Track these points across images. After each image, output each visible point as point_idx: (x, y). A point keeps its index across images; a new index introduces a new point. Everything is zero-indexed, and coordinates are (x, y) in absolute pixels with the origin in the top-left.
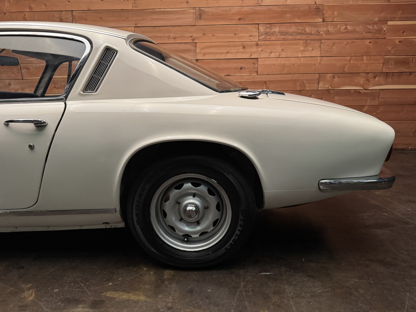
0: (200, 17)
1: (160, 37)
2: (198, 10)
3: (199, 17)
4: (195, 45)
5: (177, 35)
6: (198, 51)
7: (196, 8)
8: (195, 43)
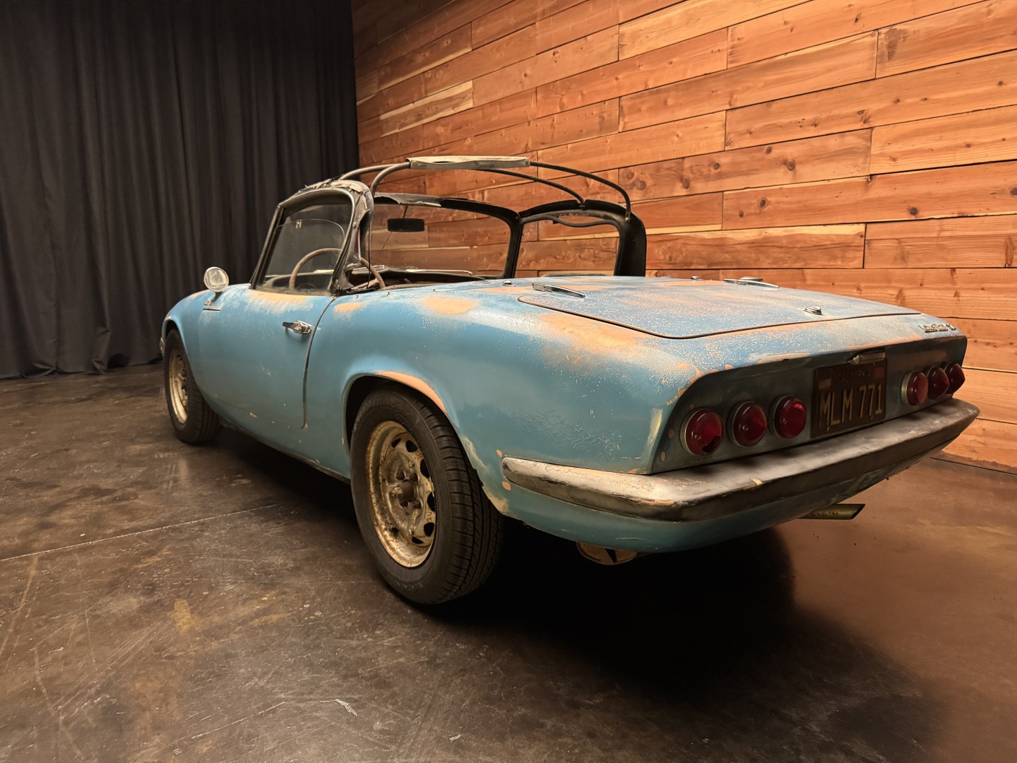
0: (889, 53)
1: (781, 127)
2: (885, 34)
3: (887, 54)
4: (869, 135)
5: (823, 116)
6: (874, 151)
7: (880, 31)
8: (870, 130)
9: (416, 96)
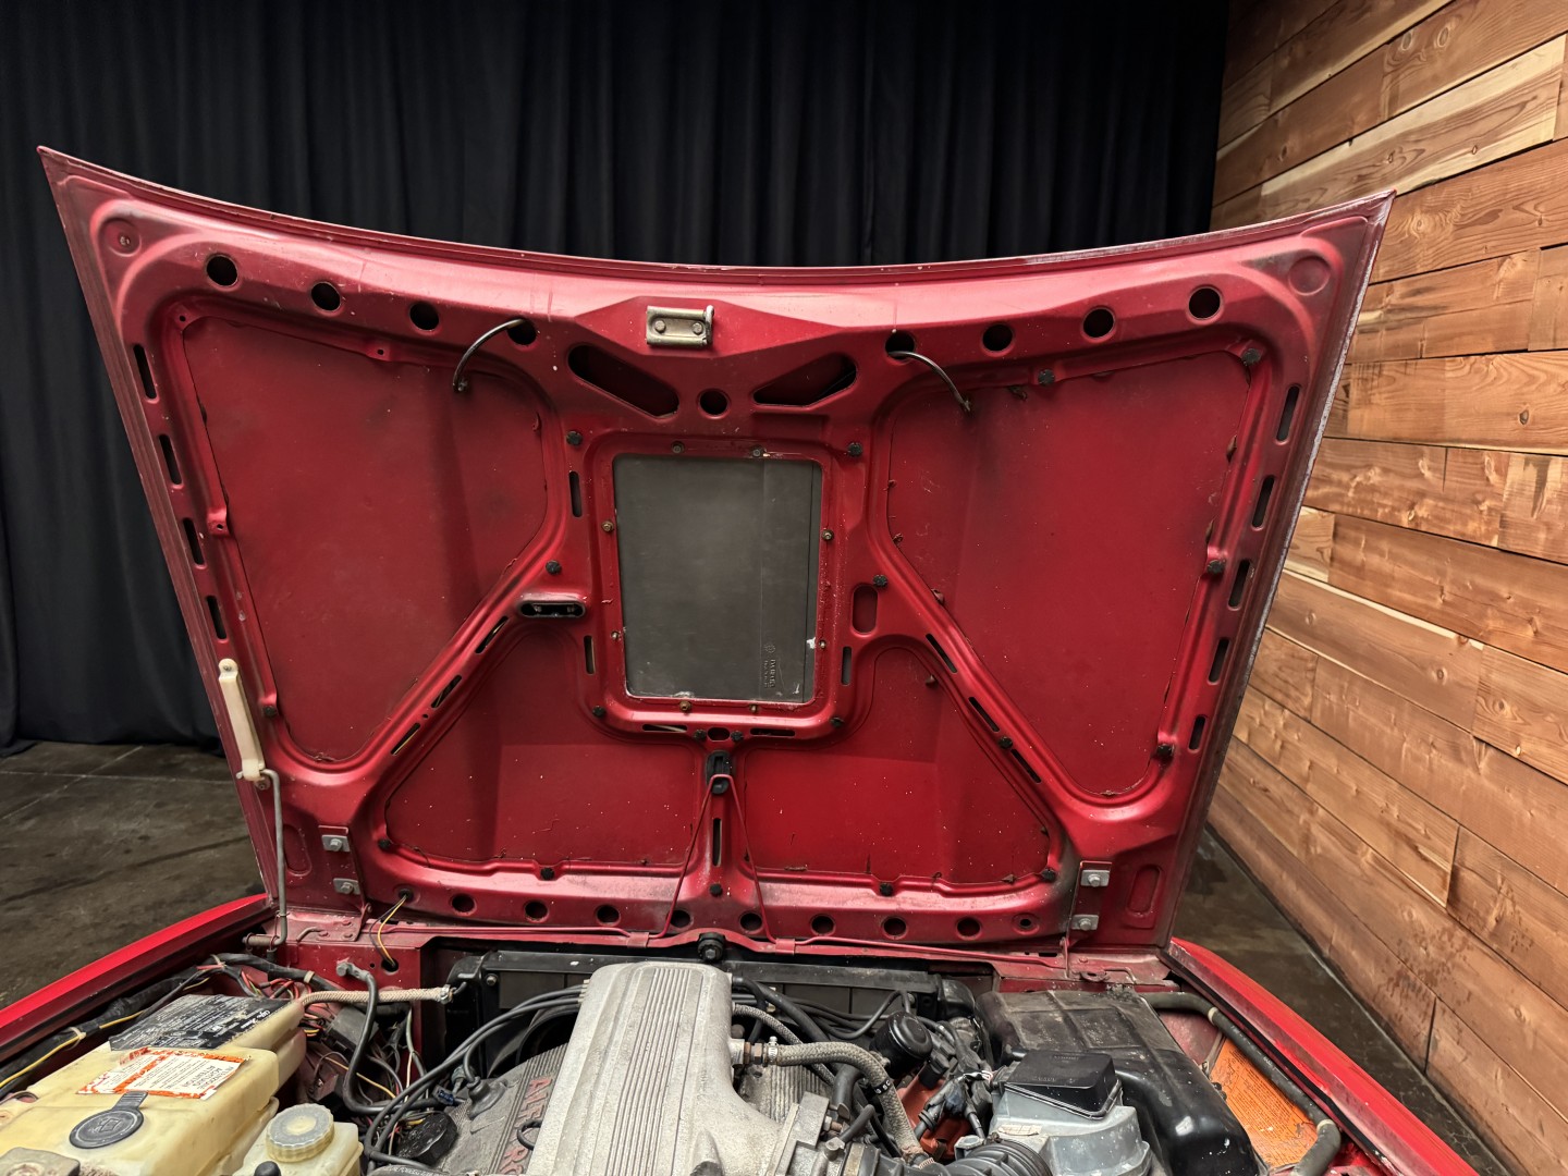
9: (1361, 118)
